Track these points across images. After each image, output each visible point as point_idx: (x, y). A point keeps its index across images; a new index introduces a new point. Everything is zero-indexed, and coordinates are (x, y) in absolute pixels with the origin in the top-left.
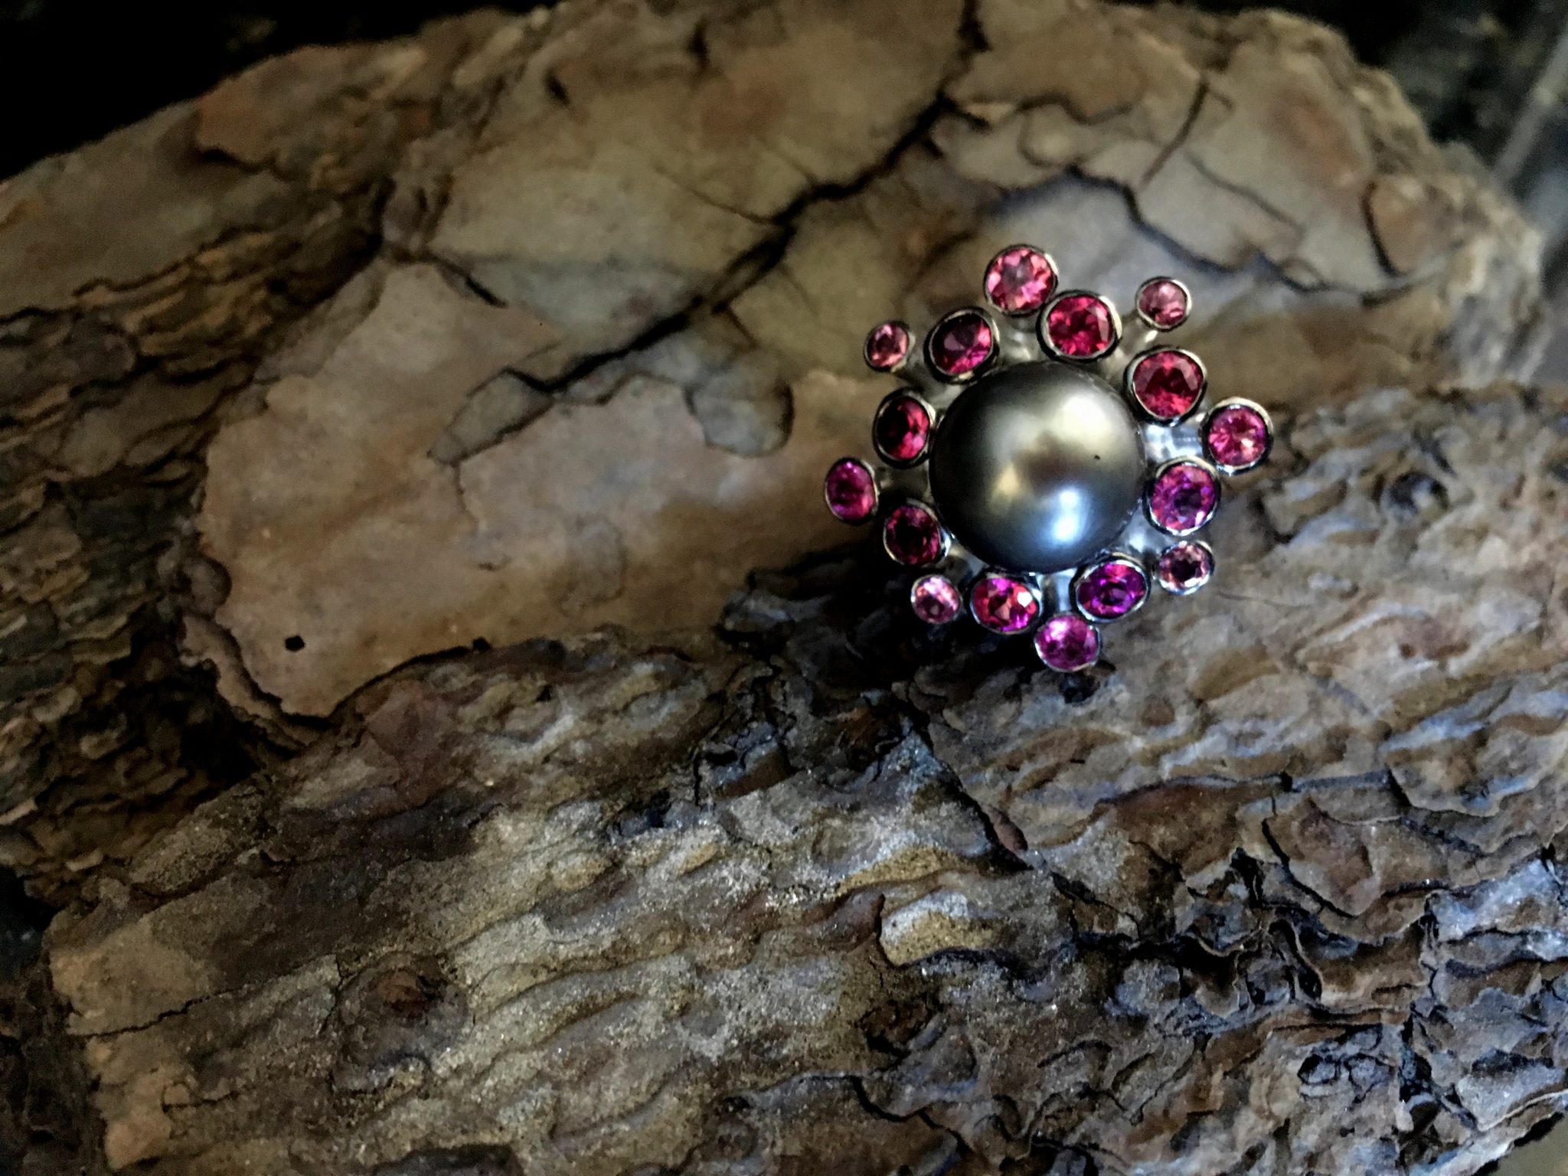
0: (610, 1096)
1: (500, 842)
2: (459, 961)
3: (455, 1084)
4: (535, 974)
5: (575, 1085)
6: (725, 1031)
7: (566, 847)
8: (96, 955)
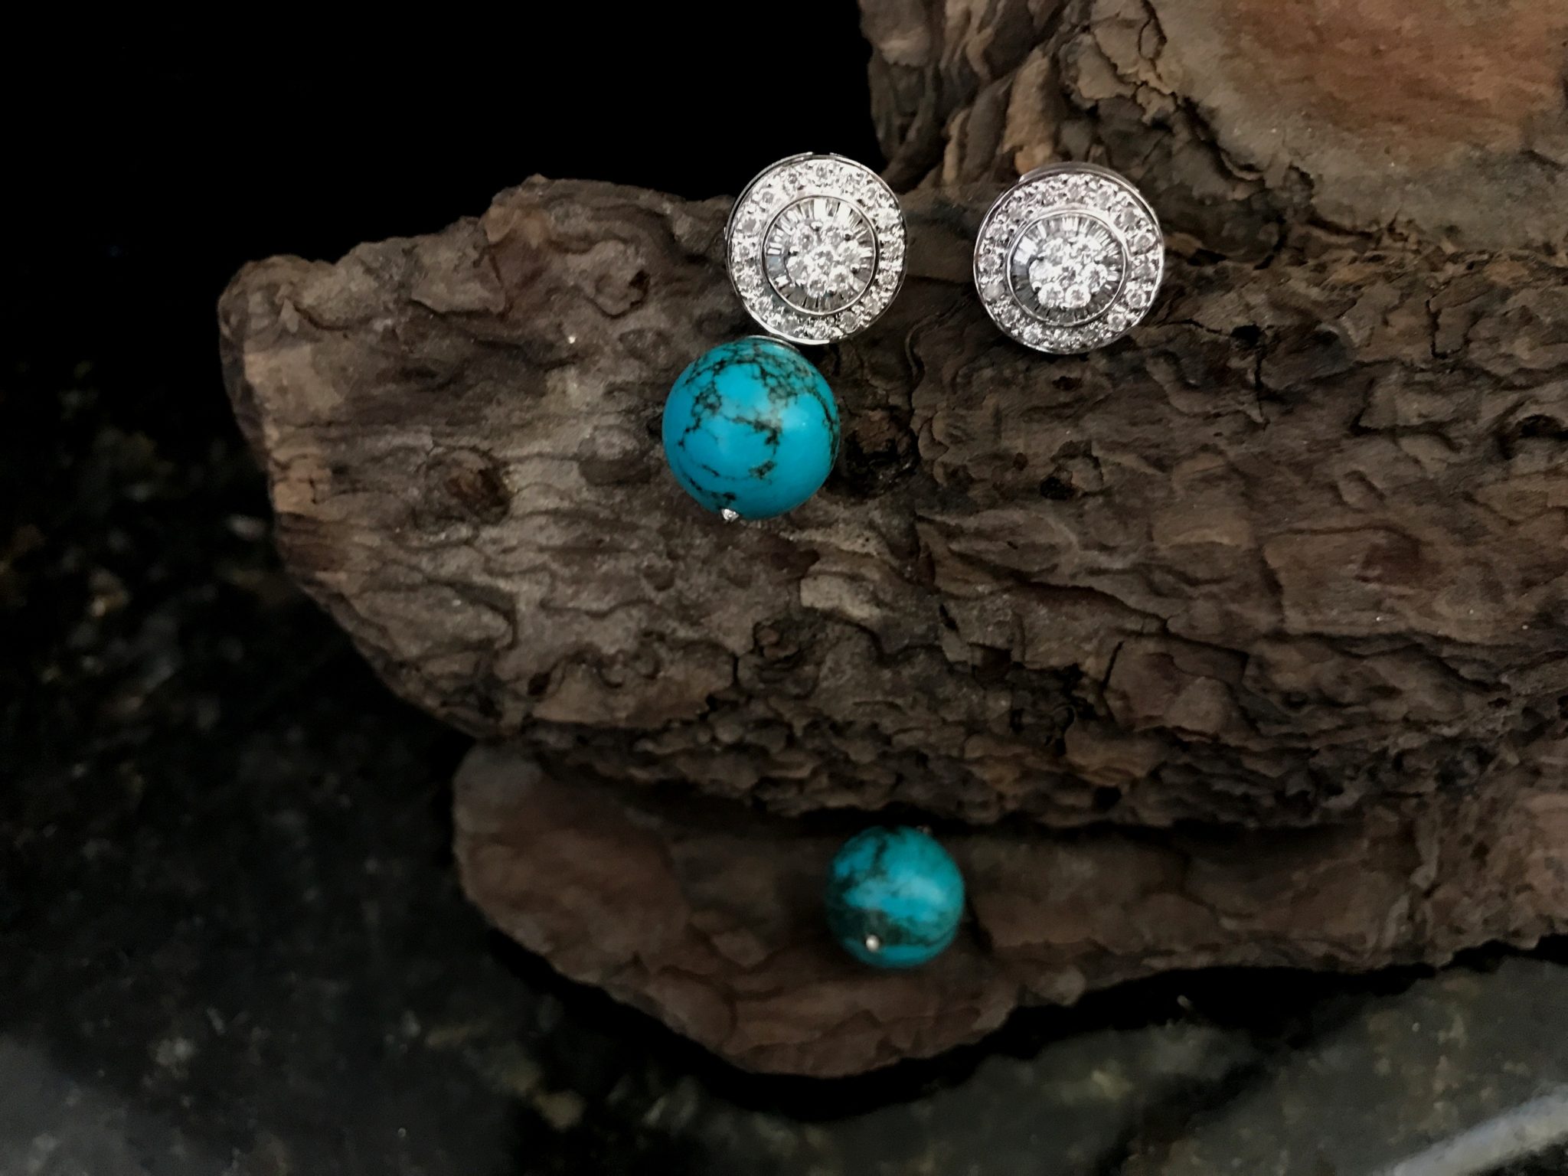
0: (584, 595)
1: (564, 392)
2: (511, 468)
3: (490, 550)
4: (562, 499)
5: (563, 580)
6: (672, 592)
7: (612, 420)
8: (274, 363)
